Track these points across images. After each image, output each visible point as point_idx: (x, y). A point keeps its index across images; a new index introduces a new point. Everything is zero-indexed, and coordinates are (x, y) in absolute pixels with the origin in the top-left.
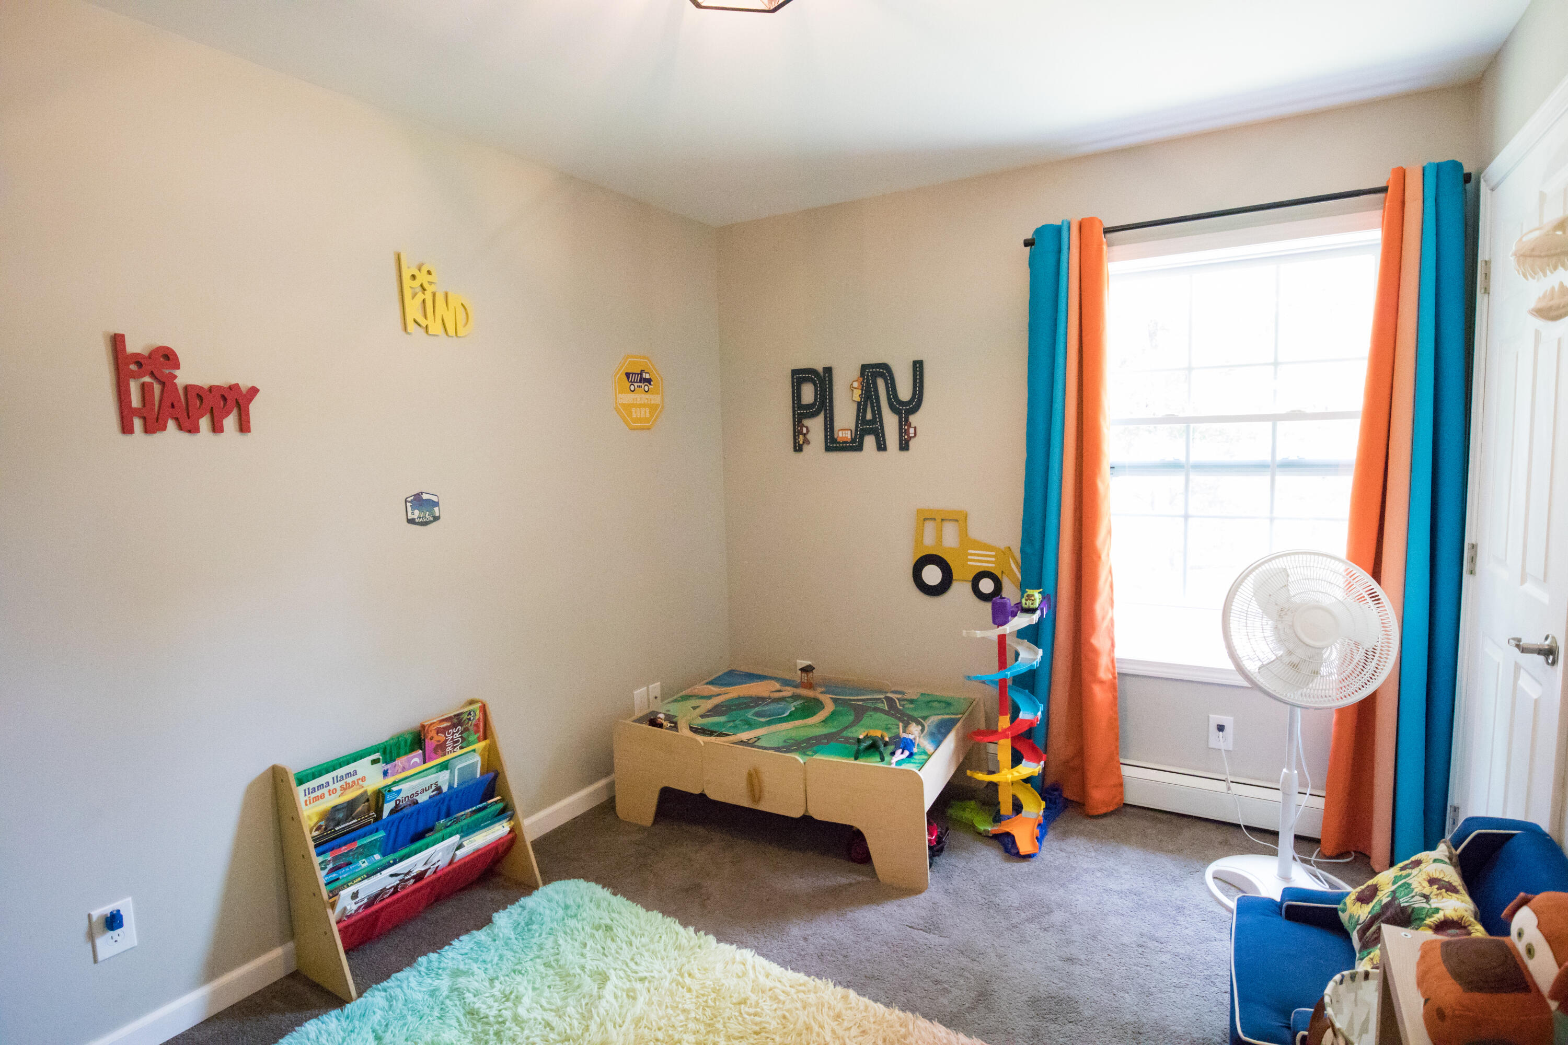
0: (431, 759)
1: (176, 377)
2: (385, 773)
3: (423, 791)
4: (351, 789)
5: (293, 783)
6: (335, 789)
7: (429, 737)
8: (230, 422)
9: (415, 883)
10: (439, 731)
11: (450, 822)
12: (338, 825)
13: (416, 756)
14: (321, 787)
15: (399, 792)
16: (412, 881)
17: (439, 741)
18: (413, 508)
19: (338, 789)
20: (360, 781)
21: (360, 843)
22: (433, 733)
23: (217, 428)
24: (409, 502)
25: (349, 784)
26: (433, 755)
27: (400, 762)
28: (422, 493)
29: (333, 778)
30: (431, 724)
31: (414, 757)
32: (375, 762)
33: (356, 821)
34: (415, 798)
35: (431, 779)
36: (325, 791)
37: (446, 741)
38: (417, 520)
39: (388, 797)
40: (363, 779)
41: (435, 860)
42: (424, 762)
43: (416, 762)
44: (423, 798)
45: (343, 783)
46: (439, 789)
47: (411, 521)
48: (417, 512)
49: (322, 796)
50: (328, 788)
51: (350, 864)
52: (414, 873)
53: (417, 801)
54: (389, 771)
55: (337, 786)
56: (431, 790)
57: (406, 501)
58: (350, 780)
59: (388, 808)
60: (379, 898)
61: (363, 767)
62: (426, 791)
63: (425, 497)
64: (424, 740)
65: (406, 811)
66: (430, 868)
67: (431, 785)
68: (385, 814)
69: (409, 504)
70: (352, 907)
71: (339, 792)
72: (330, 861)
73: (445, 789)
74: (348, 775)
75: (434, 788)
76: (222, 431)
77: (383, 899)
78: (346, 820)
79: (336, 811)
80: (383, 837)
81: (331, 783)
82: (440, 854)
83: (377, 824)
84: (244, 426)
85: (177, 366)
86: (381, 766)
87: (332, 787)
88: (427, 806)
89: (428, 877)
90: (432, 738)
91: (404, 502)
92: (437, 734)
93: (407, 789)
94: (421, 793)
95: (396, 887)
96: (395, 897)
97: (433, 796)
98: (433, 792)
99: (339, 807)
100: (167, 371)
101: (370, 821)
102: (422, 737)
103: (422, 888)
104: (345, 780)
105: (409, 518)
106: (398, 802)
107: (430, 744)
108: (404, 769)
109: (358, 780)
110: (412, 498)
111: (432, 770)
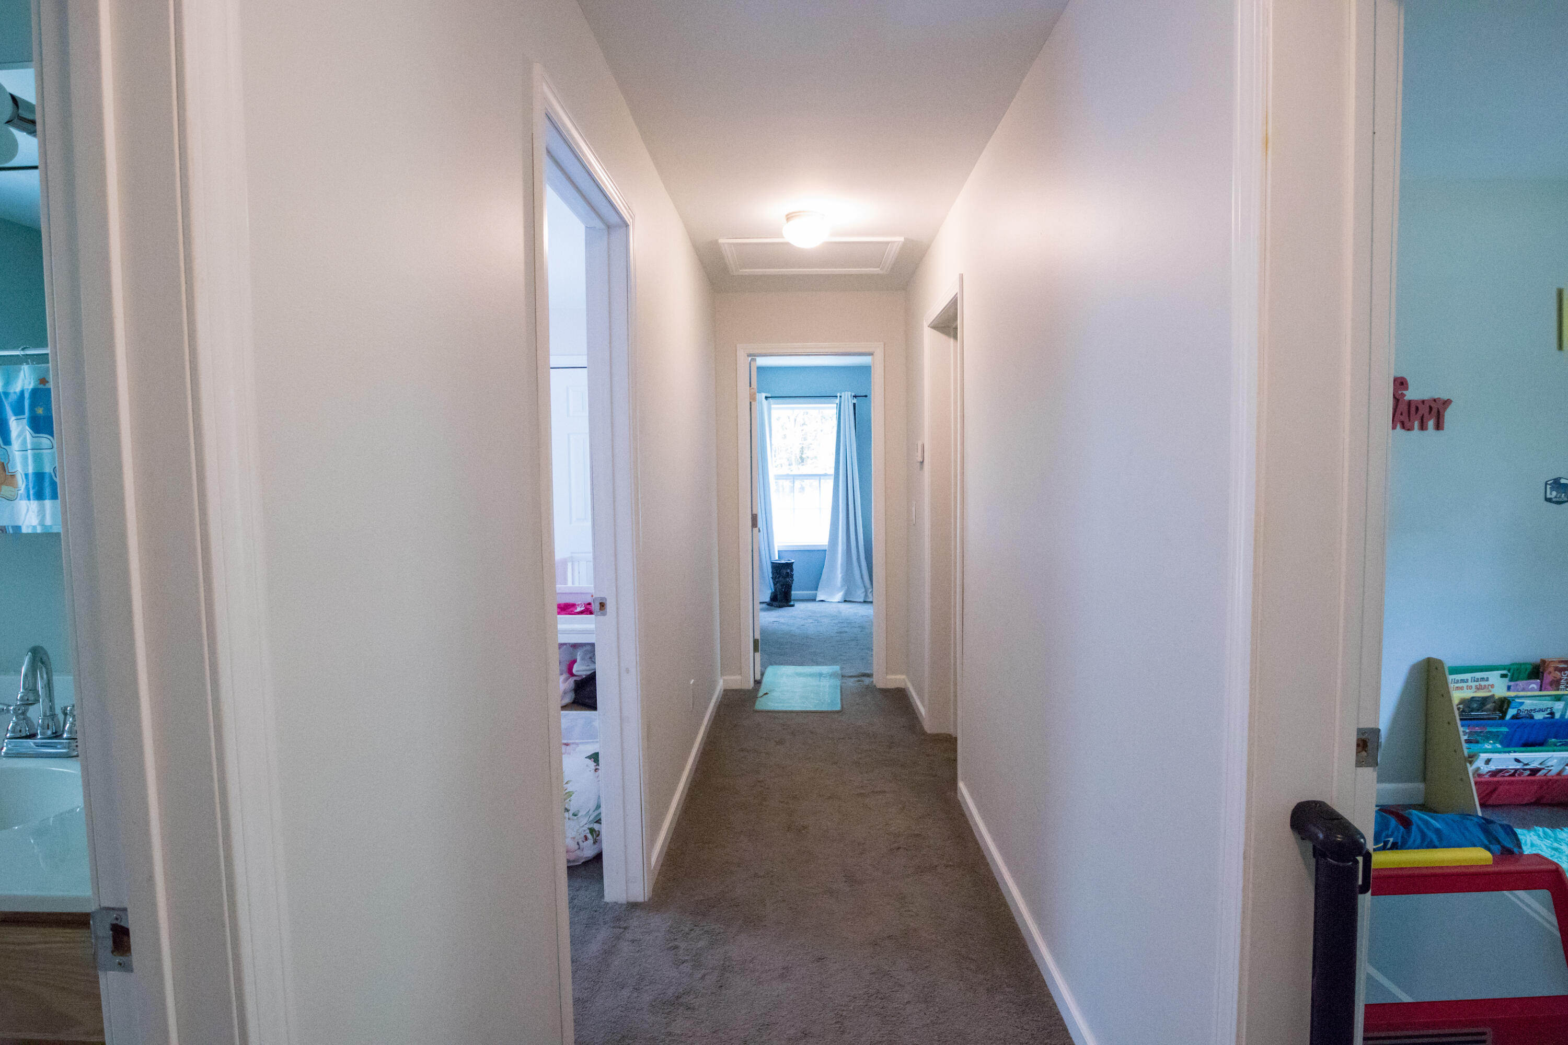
0: (1546, 690)
1: (1405, 395)
2: (1509, 688)
3: (1541, 710)
4: (1482, 691)
5: (1447, 672)
6: (1471, 686)
7: (1547, 671)
8: (1431, 424)
9: (1529, 775)
10: (1557, 669)
11: (1560, 744)
12: (1472, 711)
13: (1534, 684)
14: (1463, 681)
15: (1522, 703)
16: (1528, 772)
17: (1555, 677)
18: (1552, 489)
19: (1474, 687)
20: (1490, 687)
21: (1489, 729)
22: (1551, 669)
23: (1423, 427)
24: (1550, 484)
25: (1482, 686)
26: (1548, 687)
27: (1521, 684)
28: (1560, 478)
29: (1472, 678)
30: (1552, 661)
31: (1534, 683)
32: (1503, 676)
33: (1485, 713)
34: (1532, 713)
35: (1547, 704)
36: (1464, 685)
37: (1561, 679)
38: (1554, 500)
39: (1513, 704)
40: (1492, 686)
41: (1549, 764)
42: (1541, 690)
43: (1534, 688)
44: (1538, 716)
45: (1477, 684)
46: (1552, 714)
47: (1548, 500)
48: (1554, 493)
49: (1462, 688)
50: (1467, 684)
51: (1477, 742)
52: (1531, 766)
53: (1533, 717)
54: (1512, 687)
55: (1474, 684)
56: (1546, 712)
57: (1546, 484)
58: (1483, 683)
59: (1511, 712)
60: (1501, 774)
61: (1494, 677)
62: (1543, 711)
63: (1563, 481)
64: (1543, 673)
65: (1524, 721)
66: (1544, 769)
67: (1548, 708)
68: (1508, 717)
69: (1548, 487)
70: (1485, 769)
71: (1474, 689)
72: (1467, 733)
73: (1557, 716)
74: (1482, 679)
75: (1549, 711)
76: (1426, 429)
77: (1504, 776)
78: (1478, 710)
79: (1473, 701)
80: (1506, 732)
81: (1470, 681)
82: (1556, 761)
83: (1500, 721)
84: (1439, 426)
85: (1407, 389)
86: (1506, 681)
87: (1470, 684)
88: (1541, 723)
89: (1539, 776)
90: (1550, 673)
91: (1544, 485)
92: (1555, 671)
93: (1528, 704)
94: (1538, 711)
95: (1516, 770)
96: (1512, 778)
97: (1547, 718)
98: (1548, 714)
99: (1475, 699)
100: (1400, 392)
101: (1496, 718)
102: (1541, 670)
103: (1533, 782)
104: (1480, 683)
105: (1548, 497)
106: (1519, 711)
107: (1548, 678)
108: (1523, 690)
109: (1489, 685)
110: (1551, 482)
111: (1547, 698)
